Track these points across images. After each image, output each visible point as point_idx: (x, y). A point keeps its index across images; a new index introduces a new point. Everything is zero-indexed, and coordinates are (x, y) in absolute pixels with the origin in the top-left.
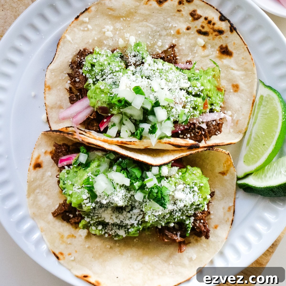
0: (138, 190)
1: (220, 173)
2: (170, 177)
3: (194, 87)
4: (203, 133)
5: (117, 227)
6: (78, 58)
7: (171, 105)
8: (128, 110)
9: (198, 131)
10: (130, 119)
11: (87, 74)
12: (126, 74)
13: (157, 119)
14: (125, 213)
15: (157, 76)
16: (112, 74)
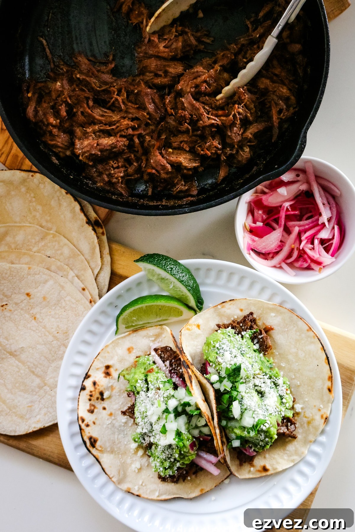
0: (238, 391)
1: (199, 328)
2: (217, 370)
3: (141, 388)
4: (173, 361)
5: (278, 387)
6: (168, 480)
7: (162, 399)
8: (183, 429)
9: (174, 365)
10: (190, 422)
11: (174, 469)
12: (158, 443)
13: (178, 405)
14: (262, 390)
15: (147, 420)
16: (165, 452)
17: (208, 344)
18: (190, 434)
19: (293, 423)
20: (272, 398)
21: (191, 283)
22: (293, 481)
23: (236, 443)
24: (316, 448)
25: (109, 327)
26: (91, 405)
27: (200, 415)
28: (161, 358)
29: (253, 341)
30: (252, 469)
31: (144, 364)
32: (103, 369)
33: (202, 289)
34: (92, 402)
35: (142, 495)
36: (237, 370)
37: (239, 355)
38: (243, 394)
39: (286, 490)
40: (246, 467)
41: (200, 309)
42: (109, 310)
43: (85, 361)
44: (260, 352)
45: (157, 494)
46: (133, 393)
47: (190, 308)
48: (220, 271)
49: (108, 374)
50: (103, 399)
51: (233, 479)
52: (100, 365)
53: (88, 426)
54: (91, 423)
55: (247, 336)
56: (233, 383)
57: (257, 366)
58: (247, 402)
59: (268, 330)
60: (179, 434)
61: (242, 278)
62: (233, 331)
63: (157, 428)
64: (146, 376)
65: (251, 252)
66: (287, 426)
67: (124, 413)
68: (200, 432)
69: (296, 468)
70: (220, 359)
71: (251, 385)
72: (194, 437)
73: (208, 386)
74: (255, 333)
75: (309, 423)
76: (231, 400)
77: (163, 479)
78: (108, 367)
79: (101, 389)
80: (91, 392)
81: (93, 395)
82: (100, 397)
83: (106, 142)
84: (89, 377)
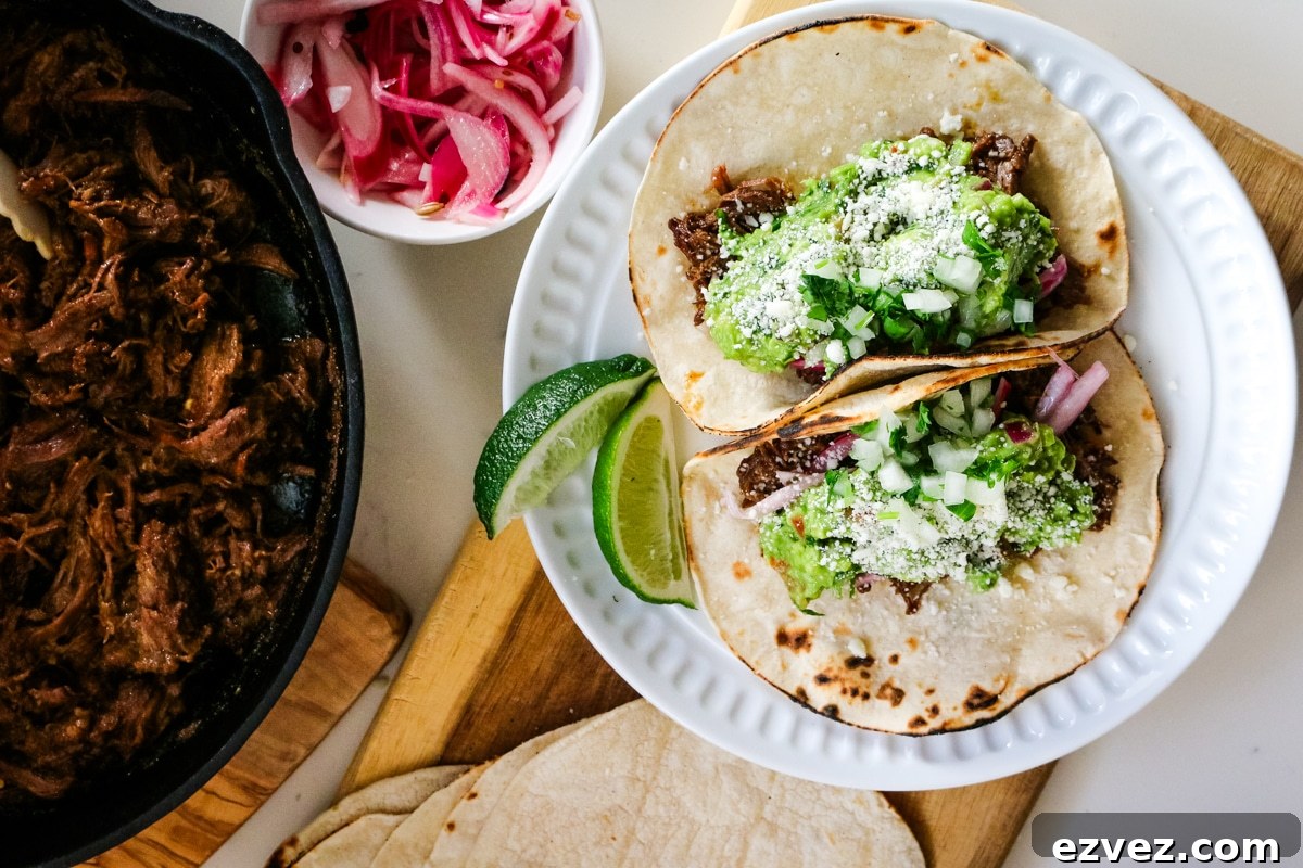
0: (879, 292)
1: (700, 375)
2: (816, 342)
3: (842, 558)
4: (778, 459)
5: (885, 175)
6: (1109, 507)
7: (878, 505)
8: (969, 455)
9: (790, 460)
10: (952, 434)
11: (1079, 488)
12: (999, 528)
13: (897, 462)
14: (884, 219)
15: (932, 551)
16: (1027, 510)
17: (743, 357)
18: (983, 437)
19: (991, 143)
20: (912, 195)
21: (566, 386)
22: (1152, 160)
23: (1024, 311)
24: (1067, 87)
25: (671, 625)
26: (881, 695)
27: (932, 403)
28: (768, 491)
29: (749, 230)
30: (1104, 270)
31: (779, 540)
32: (787, 650)
33: (591, 356)
34: (873, 691)
35: (1142, 579)
36: (818, 287)
37: (779, 276)
38: (888, 276)
39: (1171, 185)
40: (1096, 285)
41: (647, 365)
42: (623, 620)
43: (759, 698)
44: (783, 213)
45: (1142, 539)
46: (858, 580)
47: (640, 395)
48: (547, 300)
49: (801, 641)
50: (869, 661)
51: (1125, 324)
52: (773, 658)
53: (935, 711)
54: (930, 702)
55: (732, 243)
56: (853, 302)
57: (818, 228)
58: (910, 269)
59: (724, 183)
60: (979, 470)
61: (572, 240)
62: (715, 281)
63: (955, 526)
64: (810, 541)
65: (501, 205)
66: (997, 160)
67: (913, 607)
68: (983, 405)
69: (1114, 147)
70: (785, 332)
71: (867, 252)
72: (994, 427)
73: (856, 372)
74: (727, 221)
75: (996, 98)
76: (899, 312)
77: (1103, 519)
78: (782, 638)
79: (840, 662)
80: (844, 692)
81: (854, 686)
82: (861, 668)
83: (148, 583)
84: (802, 692)
